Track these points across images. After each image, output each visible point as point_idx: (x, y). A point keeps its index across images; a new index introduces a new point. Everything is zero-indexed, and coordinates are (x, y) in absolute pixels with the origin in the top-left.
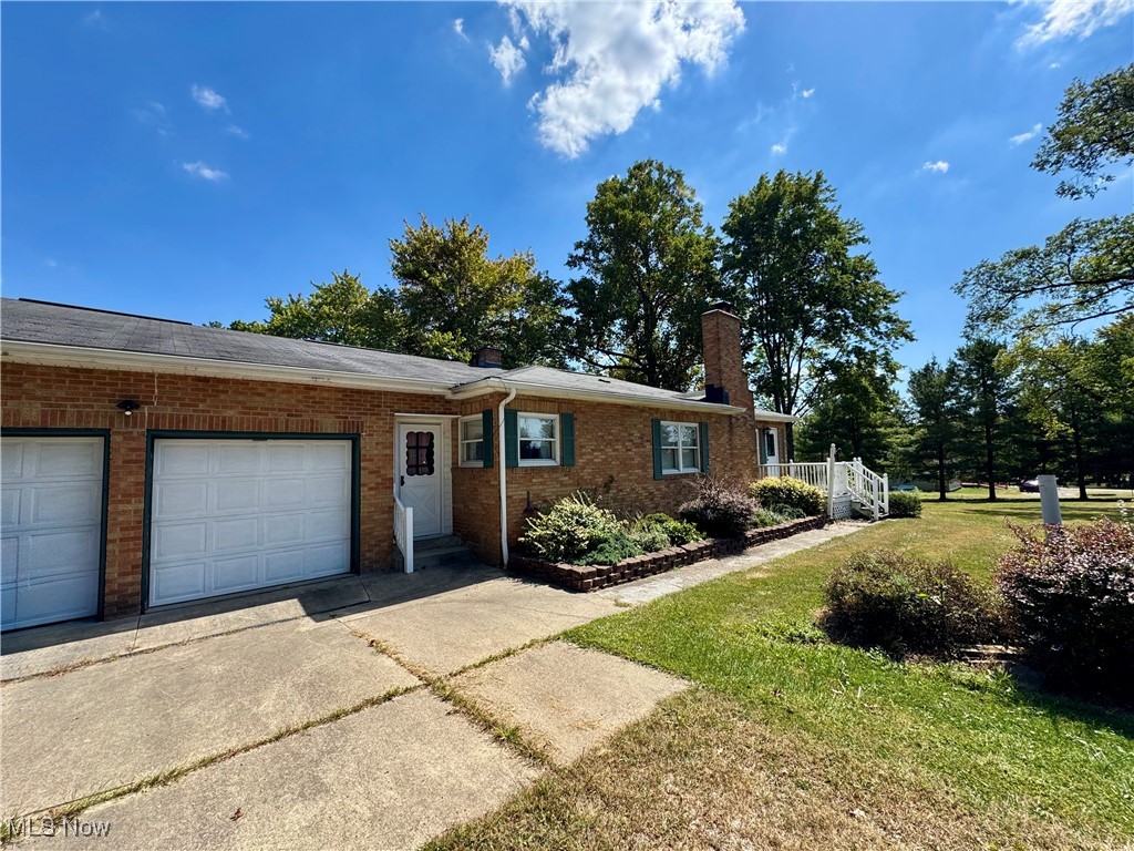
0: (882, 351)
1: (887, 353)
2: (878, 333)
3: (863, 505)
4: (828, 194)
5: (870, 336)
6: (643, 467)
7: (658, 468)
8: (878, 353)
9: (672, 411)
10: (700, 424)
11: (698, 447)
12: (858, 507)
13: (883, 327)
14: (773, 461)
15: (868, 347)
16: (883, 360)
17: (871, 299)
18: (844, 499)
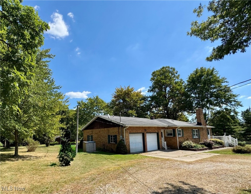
0: (233, 109)
1: (234, 110)
2: (232, 105)
3: (232, 144)
4: (216, 72)
5: (229, 105)
6: (191, 137)
7: (193, 137)
8: (232, 109)
9: (194, 128)
10: (198, 130)
11: (198, 133)
12: (231, 145)
13: (233, 103)
14: (209, 136)
15: (229, 108)
16: (233, 111)
17: (229, 96)
18: (228, 143)
